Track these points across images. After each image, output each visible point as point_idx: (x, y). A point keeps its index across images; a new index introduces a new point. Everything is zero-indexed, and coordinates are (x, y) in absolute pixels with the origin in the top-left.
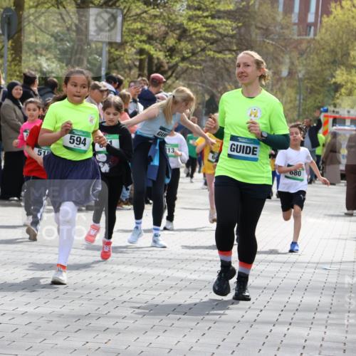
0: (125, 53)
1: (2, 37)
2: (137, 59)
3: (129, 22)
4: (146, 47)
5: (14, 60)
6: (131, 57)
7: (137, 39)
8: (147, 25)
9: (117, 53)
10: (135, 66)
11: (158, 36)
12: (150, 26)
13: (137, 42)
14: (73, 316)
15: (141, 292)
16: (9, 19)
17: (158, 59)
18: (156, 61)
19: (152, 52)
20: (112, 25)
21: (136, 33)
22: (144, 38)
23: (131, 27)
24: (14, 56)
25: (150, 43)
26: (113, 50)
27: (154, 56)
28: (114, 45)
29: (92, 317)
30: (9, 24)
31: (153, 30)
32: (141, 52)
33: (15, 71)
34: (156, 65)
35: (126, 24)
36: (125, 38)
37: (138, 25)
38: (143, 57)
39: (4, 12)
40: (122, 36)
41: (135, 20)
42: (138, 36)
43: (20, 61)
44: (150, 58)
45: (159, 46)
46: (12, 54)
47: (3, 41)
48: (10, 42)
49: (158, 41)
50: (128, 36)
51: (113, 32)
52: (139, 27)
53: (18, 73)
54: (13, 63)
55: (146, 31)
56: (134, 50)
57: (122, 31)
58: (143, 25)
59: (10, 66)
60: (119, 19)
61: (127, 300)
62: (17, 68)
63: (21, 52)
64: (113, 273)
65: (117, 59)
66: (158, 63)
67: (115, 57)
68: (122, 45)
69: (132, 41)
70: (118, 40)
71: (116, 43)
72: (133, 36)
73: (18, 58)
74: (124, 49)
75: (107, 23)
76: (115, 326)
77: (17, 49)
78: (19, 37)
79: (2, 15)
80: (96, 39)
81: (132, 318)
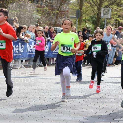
0: (111, 21)
1: (76, 18)
2: (115, 22)
3: (113, 12)
4: (118, 19)
5: (79, 24)
6: (113, 22)
7: (115, 17)
8: (118, 12)
9: (109, 21)
10: (114, 24)
11: (121, 15)
12: (119, 13)
13: (115, 18)
15: (116, 91)
16: (78, 13)
17: (121, 22)
18: (120, 23)
19: (120, 20)
20: (108, 13)
21: (115, 15)
22: (117, 16)
23: (114, 13)
24: (79, 23)
25: (119, 18)
26: (108, 20)
27: (120, 21)
29: (101, 98)
30: (78, 14)
31: (120, 14)
32: (116, 20)
33: (79, 28)
34: (121, 24)
35: (112, 12)
36: (112, 16)
37: (116, 12)
38: (117, 22)
40: (111, 16)
41: (114, 11)
42: (115, 16)
43: (81, 25)
44: (119, 22)
45: (122, 18)
46: (78, 23)
47: (76, 19)
49: (121, 17)
51: (108, 15)
52: (116, 13)
53: (80, 28)
55: (118, 14)
56: (114, 20)
58: (117, 13)
59: (78, 26)
60: (110, 11)
61: (112, 93)
62: (80, 27)
63: (81, 22)
64: (108, 85)
65: (109, 23)
66: (121, 23)
67: (108, 22)
69: (114, 17)
70: (110, 17)
71: (109, 18)
73: (80, 24)
74: (111, 20)
75: (106, 12)
76: (108, 101)
77: (80, 21)
78: (81, 18)
79: (76, 12)
80: (103, 17)
81: (113, 99)
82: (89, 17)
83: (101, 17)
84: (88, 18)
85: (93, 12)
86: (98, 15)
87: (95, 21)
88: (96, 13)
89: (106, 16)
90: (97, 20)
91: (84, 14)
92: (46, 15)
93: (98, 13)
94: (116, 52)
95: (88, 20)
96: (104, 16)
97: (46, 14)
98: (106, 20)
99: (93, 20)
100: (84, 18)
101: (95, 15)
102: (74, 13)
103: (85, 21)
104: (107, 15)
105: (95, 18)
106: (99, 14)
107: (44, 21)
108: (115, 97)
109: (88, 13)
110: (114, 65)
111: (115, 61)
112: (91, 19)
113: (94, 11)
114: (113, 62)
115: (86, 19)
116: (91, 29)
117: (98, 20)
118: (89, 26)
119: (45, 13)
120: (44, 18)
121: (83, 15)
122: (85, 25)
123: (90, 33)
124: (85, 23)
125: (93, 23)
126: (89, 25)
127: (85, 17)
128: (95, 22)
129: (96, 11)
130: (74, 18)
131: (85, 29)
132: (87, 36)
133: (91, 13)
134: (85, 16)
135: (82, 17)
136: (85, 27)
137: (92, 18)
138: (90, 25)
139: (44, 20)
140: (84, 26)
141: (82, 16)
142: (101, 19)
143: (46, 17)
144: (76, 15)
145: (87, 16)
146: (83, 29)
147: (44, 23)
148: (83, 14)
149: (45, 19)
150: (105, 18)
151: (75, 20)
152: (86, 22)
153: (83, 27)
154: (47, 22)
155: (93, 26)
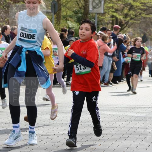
0: (105, 17)
1: (52, 13)
2: (110, 20)
3: (107, 4)
4: (115, 14)
5: (57, 23)
6: (107, 19)
7: (111, 11)
8: (115, 5)
9: (102, 17)
10: (110, 23)
11: (119, 9)
12: (117, 5)
13: (111, 13)
14: (85, 135)
15: (114, 123)
16: (54, 5)
17: (120, 19)
18: (119, 20)
19: (117, 16)
20: (99, 5)
21: (110, 8)
22: (114, 10)
23: (108, 6)
24: (57, 21)
25: (116, 13)
26: (100, 16)
27: (119, 18)
28: (101, 14)
30: (54, 7)
31: (118, 7)
32: (113, 16)
33: (57, 28)
34: (119, 22)
35: (105, 4)
37: (111, 5)
38: (113, 19)
39: (52, 2)
40: (104, 10)
41: (110, 3)
42: (111, 9)
44: (117, 19)
45: (121, 13)
46: (56, 21)
47: (52, 15)
48: (55, 15)
49: (120, 11)
50: (106, 9)
51: (100, 9)
52: (111, 6)
53: (59, 29)
54: (56, 25)
55: (115, 7)
56: (109, 16)
57: (104, 8)
58: (113, 5)
60: (103, 2)
61: (108, 126)
62: (58, 27)
63: (60, 19)
66: (120, 21)
67: (101, 19)
68: (104, 14)
69: (108, 12)
70: (102, 12)
71: (101, 13)
72: (109, 10)
73: (59, 22)
74: (105, 16)
75: (97, 5)
76: (103, 138)
77: (58, 19)
78: (59, 13)
79: (51, 3)
80: (92, 12)
81: (110, 134)
82: (72, 12)
83: (90, 12)
84: (70, 13)
85: (77, 5)
86: (85, 9)
87: (81, 17)
88: (81, 6)
89: (97, 11)
90: (83, 16)
91: (65, 7)
92: (6, 9)
93: (85, 5)
94: (113, 64)
95: (71, 17)
96: (93, 10)
97: (5, 7)
98: (97, 16)
99: (78, 17)
100: (64, 14)
101: (80, 8)
102: (49, 6)
103: (66, 18)
104: (98, 9)
105: (81, 13)
106: (86, 7)
107: (2, 19)
108: (113, 132)
109: (69, 6)
110: (111, 84)
111: (112, 78)
112: (75, 15)
113: (78, 2)
114: (109, 79)
115: (67, 15)
116: (74, 30)
117: (85, 16)
118: (72, 25)
119: (3, 5)
120: (3, 13)
121: (63, 9)
122: (66, 24)
123: (73, 35)
124: (65, 21)
125: (77, 20)
126: (72, 23)
127: (66, 12)
128: (81, 19)
129: (82, 3)
130: (49, 13)
131: (65, 29)
132: (68, 40)
133: (74, 6)
134: (66, 10)
135: (61, 12)
136: (67, 27)
137: (76, 13)
138: (74, 24)
139: (2, 17)
140: (64, 24)
141: (60, 9)
142: (89, 14)
143: (5, 13)
144: (52, 9)
145: (69, 10)
146: (62, 29)
147: (3, 21)
148: (62, 7)
149: (4, 15)
150: (95, 13)
151: (51, 17)
152: (67, 20)
153: (63, 26)
154: (8, 20)
155: (78, 25)
